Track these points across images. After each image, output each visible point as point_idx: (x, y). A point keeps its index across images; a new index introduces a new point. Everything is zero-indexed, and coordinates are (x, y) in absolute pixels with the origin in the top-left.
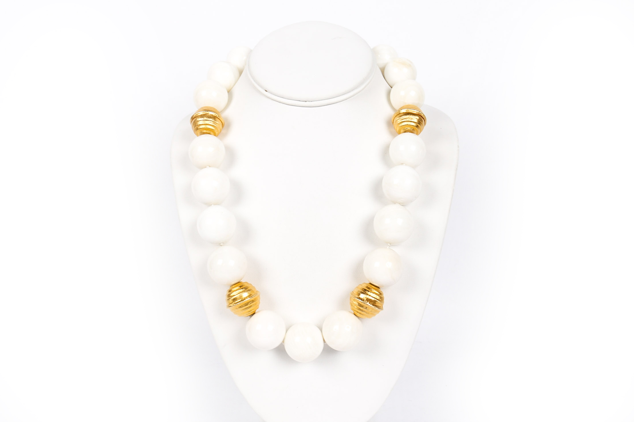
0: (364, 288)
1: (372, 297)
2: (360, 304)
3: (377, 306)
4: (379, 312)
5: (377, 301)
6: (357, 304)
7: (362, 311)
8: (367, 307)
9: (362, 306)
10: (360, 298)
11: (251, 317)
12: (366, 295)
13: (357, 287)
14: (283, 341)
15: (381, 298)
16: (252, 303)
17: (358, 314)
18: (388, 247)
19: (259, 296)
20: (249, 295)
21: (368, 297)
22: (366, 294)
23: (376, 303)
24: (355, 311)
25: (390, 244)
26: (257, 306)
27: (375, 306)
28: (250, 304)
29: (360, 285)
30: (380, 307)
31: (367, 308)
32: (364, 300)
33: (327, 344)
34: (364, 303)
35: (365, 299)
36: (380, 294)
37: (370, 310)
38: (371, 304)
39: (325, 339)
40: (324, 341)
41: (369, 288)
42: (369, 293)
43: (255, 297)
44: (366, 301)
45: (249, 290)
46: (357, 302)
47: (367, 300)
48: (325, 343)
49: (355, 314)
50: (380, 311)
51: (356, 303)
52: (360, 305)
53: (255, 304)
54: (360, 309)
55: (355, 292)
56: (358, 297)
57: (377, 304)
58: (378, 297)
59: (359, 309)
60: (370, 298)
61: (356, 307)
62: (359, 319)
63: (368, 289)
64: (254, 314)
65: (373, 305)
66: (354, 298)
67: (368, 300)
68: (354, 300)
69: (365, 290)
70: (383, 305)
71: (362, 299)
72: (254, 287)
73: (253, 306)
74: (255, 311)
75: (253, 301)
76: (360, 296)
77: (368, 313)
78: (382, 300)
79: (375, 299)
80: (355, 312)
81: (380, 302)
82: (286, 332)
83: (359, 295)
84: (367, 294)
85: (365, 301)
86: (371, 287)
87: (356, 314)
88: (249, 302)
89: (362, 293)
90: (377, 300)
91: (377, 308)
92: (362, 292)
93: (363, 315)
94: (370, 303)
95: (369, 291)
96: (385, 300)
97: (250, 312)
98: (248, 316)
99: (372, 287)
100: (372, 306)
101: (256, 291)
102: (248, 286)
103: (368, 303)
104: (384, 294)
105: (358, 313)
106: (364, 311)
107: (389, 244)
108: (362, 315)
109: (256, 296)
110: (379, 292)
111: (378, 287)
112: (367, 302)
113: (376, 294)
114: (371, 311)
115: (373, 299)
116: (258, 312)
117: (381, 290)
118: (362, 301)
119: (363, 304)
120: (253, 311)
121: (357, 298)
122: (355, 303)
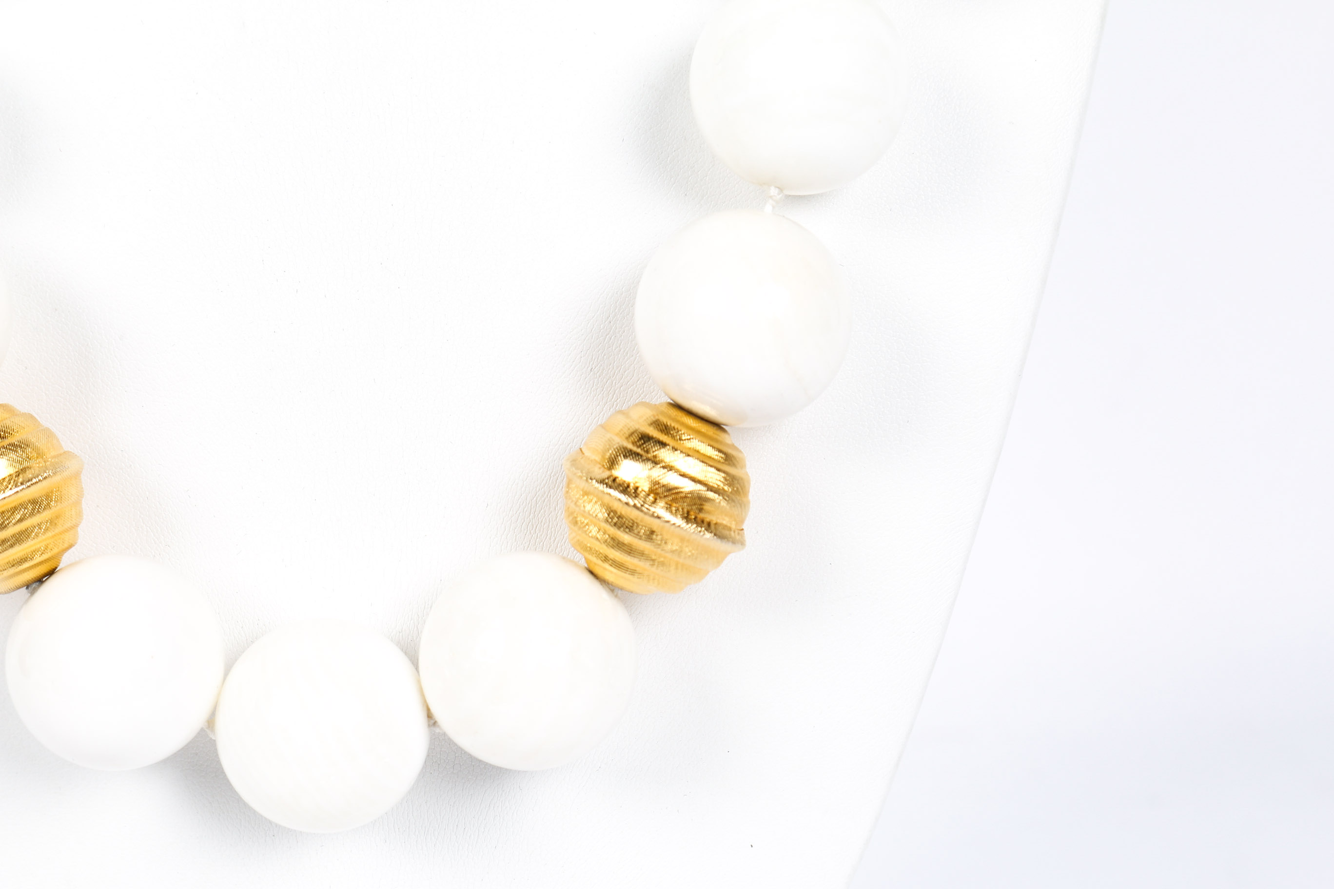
0: (637, 426)
1: (683, 475)
2: (615, 512)
3: (708, 526)
4: (718, 558)
5: (711, 495)
6: (603, 514)
7: (629, 550)
8: (652, 532)
9: (628, 526)
10: (614, 483)
11: (32, 593)
12: (649, 465)
13: (602, 426)
14: (211, 722)
15: (731, 480)
16: (32, 514)
17: (609, 573)
18: (768, 208)
19: (77, 475)
20: (12, 471)
21: (657, 473)
22: (648, 459)
23: (707, 506)
24: (590, 550)
25: (781, 190)
26: (67, 531)
27: (700, 522)
28: (20, 520)
29: (620, 412)
30: (726, 532)
31: (657, 538)
32: (636, 493)
33: (445, 734)
34: (635, 506)
35: (645, 486)
36: (728, 458)
37: (669, 547)
38: (675, 514)
39: (434, 710)
40: (429, 715)
41: (665, 429)
42: (664, 454)
43: (45, 483)
44: (651, 498)
45: (14, 447)
46: (603, 505)
47: (651, 491)
48: (437, 730)
49: (591, 573)
50: (726, 554)
51: (597, 507)
52: (618, 521)
53: (52, 522)
54: (618, 544)
55: (595, 455)
56: (606, 474)
57: (709, 512)
58: (714, 478)
59: (613, 539)
60: (671, 479)
61: (594, 531)
62: (616, 596)
63: (662, 431)
64: (51, 573)
65: (687, 518)
66: (583, 484)
67: (660, 492)
68: (586, 493)
69: (645, 439)
70: (742, 522)
71: (625, 489)
72: (49, 434)
73: (37, 535)
74: (57, 557)
75: (36, 505)
76: (616, 473)
77: (662, 564)
78: (737, 492)
79: (699, 487)
80: (593, 559)
81: (724, 504)
82: (226, 674)
83: (612, 463)
84: (655, 462)
85: (642, 494)
86: (678, 421)
87: (597, 571)
88: (14, 510)
89: (629, 454)
90: (710, 489)
91: (708, 535)
92: (625, 448)
93: (633, 572)
94: (669, 508)
95: (663, 444)
96: (755, 493)
97: (26, 565)
98: (18, 588)
99: (683, 424)
100: (679, 521)
101: (53, 453)
102: (8, 423)
103: (660, 509)
104: (748, 464)
105: (606, 566)
106: (641, 554)
107: (773, 191)
108: (627, 576)
109: (57, 479)
110: (720, 451)
111: (717, 425)
112: (654, 502)
113: (705, 460)
114: (679, 552)
115: (687, 486)
116: (71, 565)
117: (730, 439)
118: (624, 498)
119: (634, 514)
120: (38, 559)
121: (602, 482)
122: (588, 507)
